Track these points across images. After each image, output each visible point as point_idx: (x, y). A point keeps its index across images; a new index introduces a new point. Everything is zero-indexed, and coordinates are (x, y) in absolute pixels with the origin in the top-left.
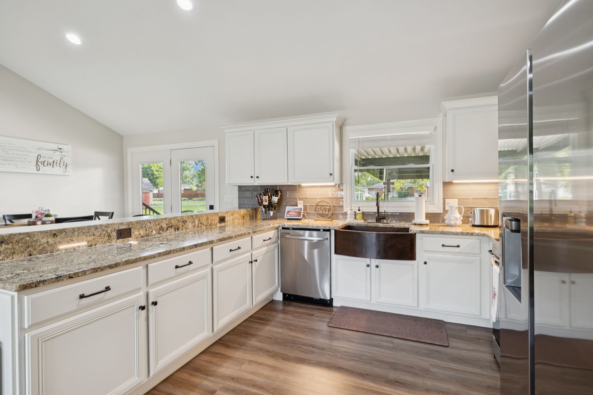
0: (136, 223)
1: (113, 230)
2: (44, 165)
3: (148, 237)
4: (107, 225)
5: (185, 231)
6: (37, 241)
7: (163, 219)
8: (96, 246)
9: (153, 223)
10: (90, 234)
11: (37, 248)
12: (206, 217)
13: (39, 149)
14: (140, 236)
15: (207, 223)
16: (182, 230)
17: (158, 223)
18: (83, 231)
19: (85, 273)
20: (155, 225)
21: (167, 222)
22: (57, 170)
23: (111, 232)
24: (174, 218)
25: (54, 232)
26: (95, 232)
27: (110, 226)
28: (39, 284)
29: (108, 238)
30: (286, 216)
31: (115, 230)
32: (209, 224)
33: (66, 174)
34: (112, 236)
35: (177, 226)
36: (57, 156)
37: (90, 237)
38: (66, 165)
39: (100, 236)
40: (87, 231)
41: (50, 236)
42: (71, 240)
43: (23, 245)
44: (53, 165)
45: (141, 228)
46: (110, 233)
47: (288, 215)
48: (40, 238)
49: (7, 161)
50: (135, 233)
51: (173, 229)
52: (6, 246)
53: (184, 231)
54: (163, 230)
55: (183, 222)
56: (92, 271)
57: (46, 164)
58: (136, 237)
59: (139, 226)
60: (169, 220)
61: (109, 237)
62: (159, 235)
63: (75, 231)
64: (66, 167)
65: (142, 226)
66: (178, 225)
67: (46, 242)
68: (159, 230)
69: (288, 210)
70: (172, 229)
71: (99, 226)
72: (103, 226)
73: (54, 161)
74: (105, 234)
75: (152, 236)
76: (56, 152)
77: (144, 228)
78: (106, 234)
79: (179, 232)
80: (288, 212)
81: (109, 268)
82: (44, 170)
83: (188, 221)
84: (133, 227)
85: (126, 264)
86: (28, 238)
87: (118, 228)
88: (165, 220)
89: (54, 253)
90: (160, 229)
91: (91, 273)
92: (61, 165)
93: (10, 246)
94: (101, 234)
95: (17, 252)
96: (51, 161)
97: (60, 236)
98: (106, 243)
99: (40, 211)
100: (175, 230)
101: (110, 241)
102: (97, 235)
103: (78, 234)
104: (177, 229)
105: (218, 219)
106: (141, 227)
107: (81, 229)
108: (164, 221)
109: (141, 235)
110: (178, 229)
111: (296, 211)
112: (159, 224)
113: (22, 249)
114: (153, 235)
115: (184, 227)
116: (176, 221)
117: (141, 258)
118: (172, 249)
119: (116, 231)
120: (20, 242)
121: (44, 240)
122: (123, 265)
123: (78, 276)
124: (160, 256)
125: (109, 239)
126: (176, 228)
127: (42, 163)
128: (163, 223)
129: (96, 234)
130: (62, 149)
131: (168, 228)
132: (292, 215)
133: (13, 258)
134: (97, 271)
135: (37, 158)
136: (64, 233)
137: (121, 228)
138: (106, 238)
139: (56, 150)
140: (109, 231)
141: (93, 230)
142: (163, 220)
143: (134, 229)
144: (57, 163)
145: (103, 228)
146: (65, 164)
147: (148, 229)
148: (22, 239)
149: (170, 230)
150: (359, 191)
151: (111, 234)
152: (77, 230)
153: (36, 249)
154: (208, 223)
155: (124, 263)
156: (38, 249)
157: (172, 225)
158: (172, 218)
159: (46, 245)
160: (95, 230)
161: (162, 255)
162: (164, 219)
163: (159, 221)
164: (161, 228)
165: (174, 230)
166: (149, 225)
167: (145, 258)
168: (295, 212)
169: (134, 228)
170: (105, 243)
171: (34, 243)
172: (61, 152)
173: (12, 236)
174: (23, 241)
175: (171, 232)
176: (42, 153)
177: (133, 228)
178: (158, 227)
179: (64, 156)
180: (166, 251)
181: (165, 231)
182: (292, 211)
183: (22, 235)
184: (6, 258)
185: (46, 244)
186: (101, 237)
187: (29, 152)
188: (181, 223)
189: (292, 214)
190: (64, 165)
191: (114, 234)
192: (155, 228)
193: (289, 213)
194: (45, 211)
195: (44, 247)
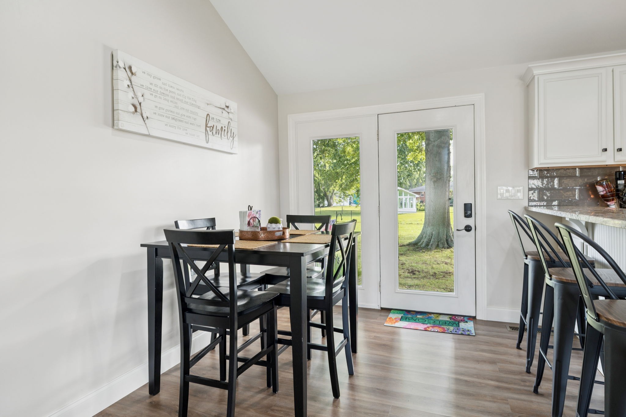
2: (213, 133)
13: (208, 105)
22: (225, 143)
33: (233, 151)
36: (224, 120)
44: (221, 135)
64: (233, 138)
73: (222, 128)
76: (223, 111)
82: (213, 141)
92: (229, 134)
96: (219, 127)
127: (211, 130)
130: (229, 108)
135: (206, 120)
144: (225, 130)
146: (232, 134)
150: (409, 195)
172: (228, 113)
176: (211, 111)
179: (231, 119)
187: (198, 108)
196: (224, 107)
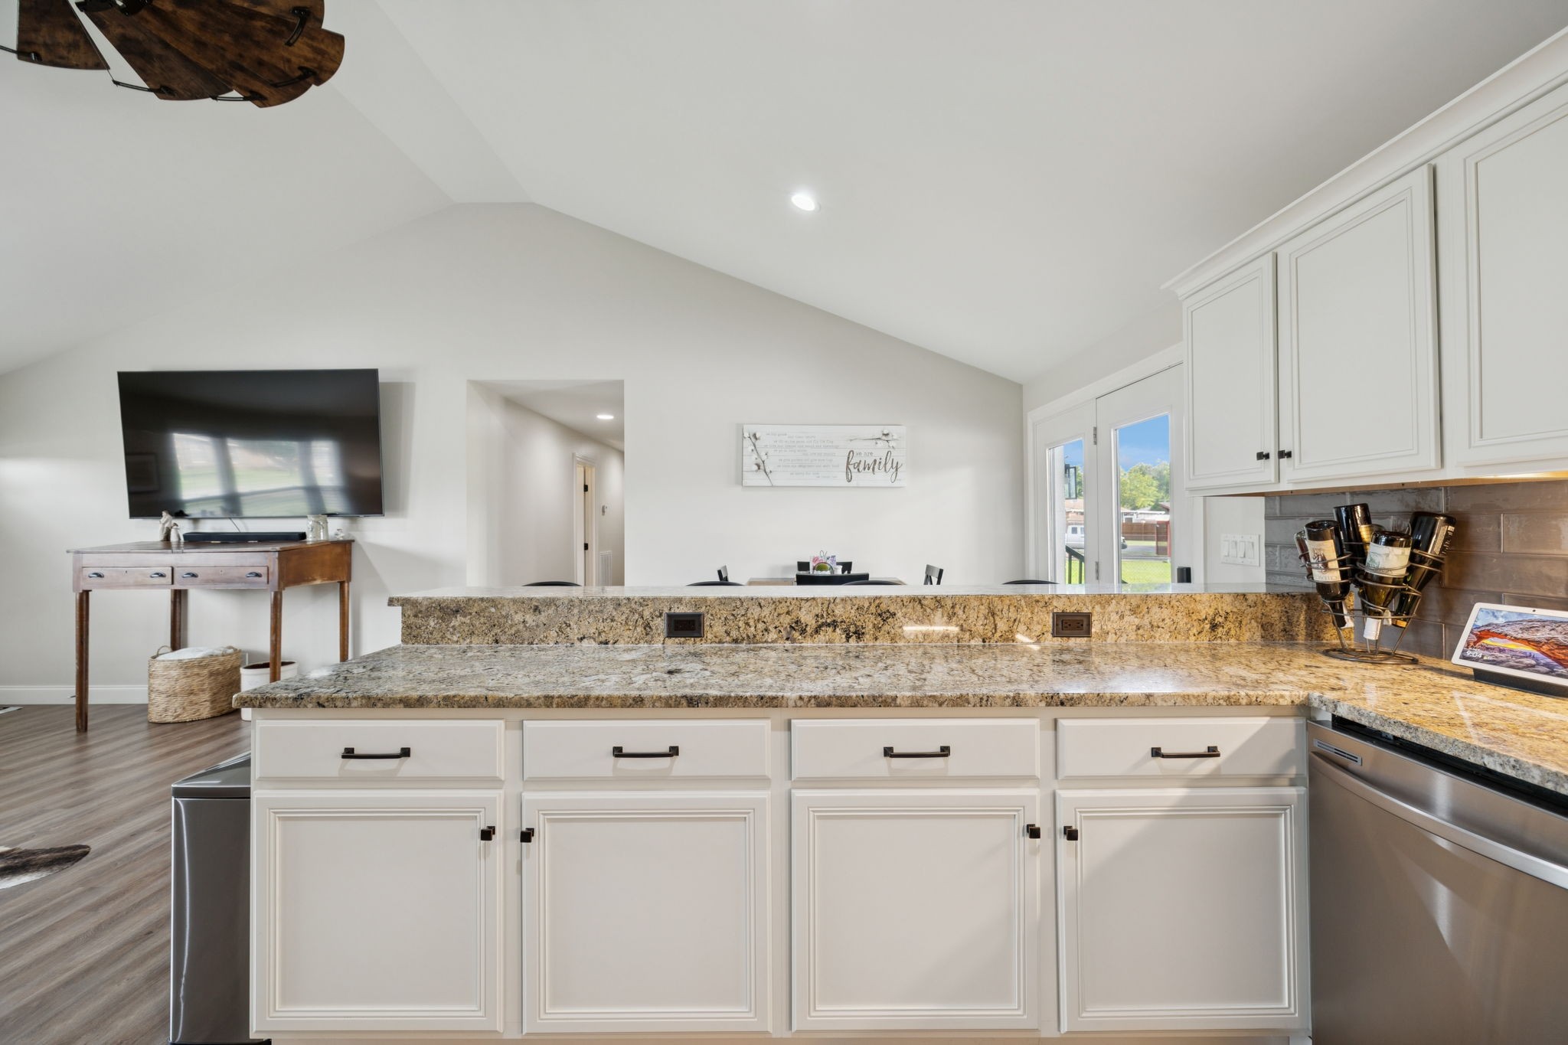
0: (718, 602)
1: (657, 613)
2: (858, 470)
3: (754, 643)
4: (641, 601)
5: (887, 643)
6: (506, 617)
7: (802, 599)
8: (616, 645)
9: (770, 609)
10: (605, 617)
11: (507, 630)
12: (982, 607)
13: (851, 440)
14: (728, 639)
15: (990, 627)
16: (876, 639)
17: (786, 610)
18: (591, 607)
19: (349, 704)
20: (776, 614)
21: (818, 610)
22: (881, 478)
23: (653, 618)
24: (842, 600)
25: (536, 604)
26: (614, 613)
27: (649, 603)
28: (265, 702)
29: (644, 632)
30: (1463, 657)
31: (661, 615)
32: (998, 634)
33: (895, 484)
34: (654, 628)
35: (855, 625)
36: (879, 451)
37: (603, 622)
38: (897, 467)
39: (626, 623)
40: (597, 609)
41: (529, 609)
42: (566, 624)
43: (486, 621)
44: (873, 470)
45: (732, 617)
46: (650, 619)
47: (1477, 653)
48: (512, 612)
49: (804, 467)
50: (715, 629)
51: (838, 630)
52: (463, 619)
53: (884, 642)
54: (803, 631)
55: (880, 615)
56: (364, 701)
57: (861, 467)
58: (717, 640)
59: (727, 610)
60: (825, 606)
61: (648, 628)
62: (788, 644)
63: (573, 606)
64: (897, 470)
65: (734, 613)
66: (858, 624)
67: (522, 620)
68: (789, 629)
69: (1479, 624)
70: (834, 631)
71: (625, 601)
72: (633, 602)
73: (875, 461)
74: (637, 621)
75: (766, 642)
76: (879, 442)
77: (742, 618)
78: (640, 622)
79: (861, 644)
80: (1481, 634)
81: (402, 705)
82: (861, 478)
83: (899, 615)
84: (708, 613)
85: (447, 705)
86: (493, 610)
87: (670, 610)
88: (809, 603)
89: (535, 646)
90: (791, 627)
91: (362, 706)
92: (889, 466)
93: (467, 620)
94: (627, 619)
95: (477, 632)
96: (870, 461)
97: (546, 614)
98: (639, 642)
99: (820, 558)
100: (848, 637)
101: (649, 638)
102: (620, 620)
103: (580, 612)
104: (855, 633)
105: (1051, 620)
106: (733, 615)
107: (586, 603)
108: (806, 605)
109: (731, 635)
110: (859, 635)
111: (1541, 635)
112: (788, 613)
113: (484, 628)
114: (770, 640)
115: (882, 632)
116: (853, 611)
117: (490, 700)
118: (595, 693)
119: (664, 616)
120: (482, 614)
121: (518, 618)
122: (439, 707)
123: (336, 707)
124: (548, 707)
125: (647, 634)
126: (852, 629)
127: (856, 465)
128: (803, 609)
129: (616, 618)
130: (890, 435)
131: (820, 627)
132: (1503, 656)
133: (471, 642)
134: (374, 705)
135: (848, 458)
136: (553, 608)
137: (677, 611)
138: (639, 629)
139: (879, 439)
140: (647, 614)
141: (610, 607)
142: (804, 602)
143: (711, 618)
144: (880, 463)
145: (634, 606)
146: (894, 466)
147: (752, 623)
148: (483, 610)
149: (827, 633)
151: (651, 624)
152: (577, 603)
153: (505, 632)
154: (995, 629)
155: (441, 702)
156: (509, 633)
157: (834, 621)
158: (837, 601)
159: (521, 627)
160: (616, 610)
161: (554, 706)
162: (807, 600)
163: (788, 604)
164: (797, 626)
165: (844, 636)
166: (755, 612)
167: (501, 703)
168: (1528, 642)
169: (712, 615)
170: (637, 641)
171: (502, 621)
172: (887, 441)
173: (471, 602)
174: (487, 614)
175: (830, 641)
176: (857, 446)
177: (709, 616)
178: (786, 620)
179: (893, 447)
180: (573, 697)
181: (812, 636)
182: (1506, 630)
183: (485, 603)
184: (461, 641)
185: (522, 625)
186: (627, 627)
187: (837, 447)
188: (872, 618)
189: (1501, 650)
190: (892, 466)
191: (661, 624)
192: (777, 624)
193: (1488, 642)
194: (828, 559)
195: (518, 631)
196: (880, 436)
